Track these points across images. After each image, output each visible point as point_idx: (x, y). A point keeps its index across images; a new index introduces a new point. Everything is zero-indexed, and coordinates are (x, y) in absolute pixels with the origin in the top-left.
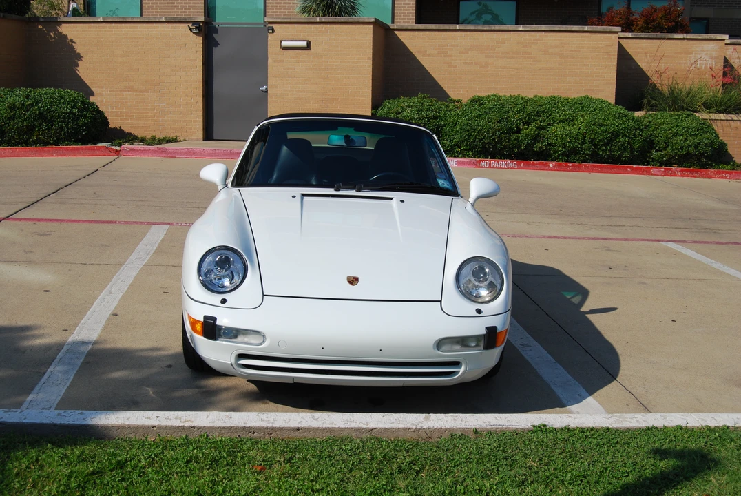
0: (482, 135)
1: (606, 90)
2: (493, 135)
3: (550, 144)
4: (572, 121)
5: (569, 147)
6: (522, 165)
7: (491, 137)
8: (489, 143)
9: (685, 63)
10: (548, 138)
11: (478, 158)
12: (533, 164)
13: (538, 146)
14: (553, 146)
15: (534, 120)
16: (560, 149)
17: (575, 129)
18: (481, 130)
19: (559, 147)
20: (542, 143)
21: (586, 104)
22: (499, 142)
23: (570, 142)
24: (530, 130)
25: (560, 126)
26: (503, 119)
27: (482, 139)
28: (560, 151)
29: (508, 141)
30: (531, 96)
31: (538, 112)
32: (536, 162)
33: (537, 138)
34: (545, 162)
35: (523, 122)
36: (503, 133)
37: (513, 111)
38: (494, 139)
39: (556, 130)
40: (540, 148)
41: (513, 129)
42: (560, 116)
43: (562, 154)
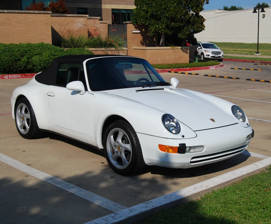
0: (4, 63)
2: (9, 63)
3: (34, 65)
4: (41, 54)
5: (42, 66)
6: (23, 76)
7: (8, 64)
8: (7, 67)
9: (72, 27)
10: (32, 63)
11: (2, 74)
12: (28, 75)
13: (29, 66)
14: (35, 66)
15: (25, 55)
16: (39, 67)
17: (44, 58)
18: (3, 61)
19: (38, 66)
20: (30, 65)
21: (42, 46)
22: (12, 66)
23: (43, 64)
24: (24, 59)
25: (37, 57)
26: (12, 55)
27: (4, 65)
28: (39, 68)
29: (16, 65)
31: (26, 51)
32: (29, 74)
33: (28, 63)
34: (33, 74)
35: (20, 56)
36: (14, 61)
37: (15, 51)
38: (9, 65)
39: (35, 59)
40: (30, 67)
41: (17, 59)
42: (35, 52)
43: (39, 70)
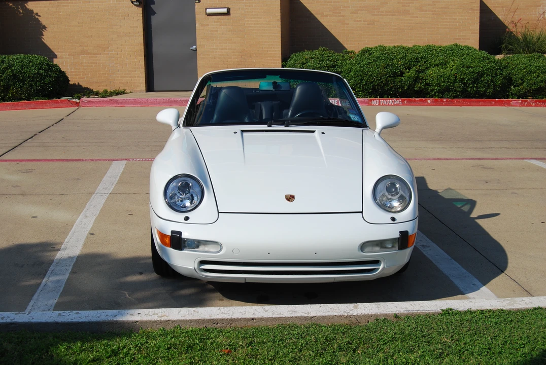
0: (372, 79)
1: (471, 38)
2: (381, 78)
3: (428, 84)
4: (445, 64)
5: (443, 86)
6: (406, 102)
7: (380, 80)
8: (377, 85)
9: (534, 14)
10: (426, 80)
11: (370, 97)
12: (415, 101)
13: (418, 86)
14: (430, 86)
15: (414, 65)
16: (436, 88)
17: (447, 72)
18: (371, 75)
19: (435, 86)
20: (421, 84)
21: (455, 51)
22: (387, 84)
23: (444, 82)
24: (412, 73)
25: (435, 69)
26: (389, 65)
27: (372, 82)
28: (436, 89)
29: (394, 83)
30: (410, 46)
31: (417, 59)
32: (417, 99)
33: (417, 79)
34: (424, 99)
35: (405, 67)
36: (390, 76)
37: (396, 58)
38: (382, 82)
39: (432, 73)
40: (420, 87)
41: (397, 73)
42: (435, 61)
43: (438, 92)
